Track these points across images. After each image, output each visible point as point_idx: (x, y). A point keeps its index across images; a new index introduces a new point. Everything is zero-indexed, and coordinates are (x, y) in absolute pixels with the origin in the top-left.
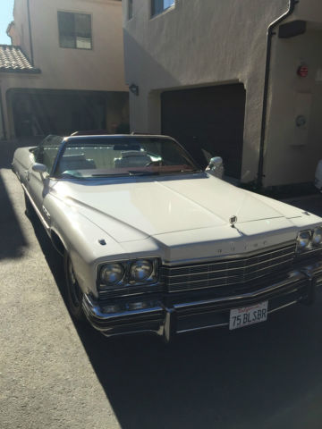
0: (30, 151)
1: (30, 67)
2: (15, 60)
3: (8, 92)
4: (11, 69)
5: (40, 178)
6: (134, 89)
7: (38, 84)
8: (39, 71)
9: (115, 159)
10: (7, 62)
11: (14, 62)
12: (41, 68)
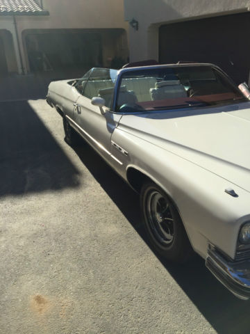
0: (70, 83)
1: (40, 10)
2: (27, 4)
3: (23, 32)
4: (24, 12)
5: (100, 112)
6: (135, 24)
7: (47, 24)
8: (47, 14)
9: (151, 90)
10: (20, 6)
11: (26, 7)
12: (50, 11)
